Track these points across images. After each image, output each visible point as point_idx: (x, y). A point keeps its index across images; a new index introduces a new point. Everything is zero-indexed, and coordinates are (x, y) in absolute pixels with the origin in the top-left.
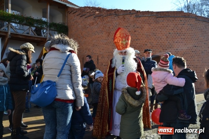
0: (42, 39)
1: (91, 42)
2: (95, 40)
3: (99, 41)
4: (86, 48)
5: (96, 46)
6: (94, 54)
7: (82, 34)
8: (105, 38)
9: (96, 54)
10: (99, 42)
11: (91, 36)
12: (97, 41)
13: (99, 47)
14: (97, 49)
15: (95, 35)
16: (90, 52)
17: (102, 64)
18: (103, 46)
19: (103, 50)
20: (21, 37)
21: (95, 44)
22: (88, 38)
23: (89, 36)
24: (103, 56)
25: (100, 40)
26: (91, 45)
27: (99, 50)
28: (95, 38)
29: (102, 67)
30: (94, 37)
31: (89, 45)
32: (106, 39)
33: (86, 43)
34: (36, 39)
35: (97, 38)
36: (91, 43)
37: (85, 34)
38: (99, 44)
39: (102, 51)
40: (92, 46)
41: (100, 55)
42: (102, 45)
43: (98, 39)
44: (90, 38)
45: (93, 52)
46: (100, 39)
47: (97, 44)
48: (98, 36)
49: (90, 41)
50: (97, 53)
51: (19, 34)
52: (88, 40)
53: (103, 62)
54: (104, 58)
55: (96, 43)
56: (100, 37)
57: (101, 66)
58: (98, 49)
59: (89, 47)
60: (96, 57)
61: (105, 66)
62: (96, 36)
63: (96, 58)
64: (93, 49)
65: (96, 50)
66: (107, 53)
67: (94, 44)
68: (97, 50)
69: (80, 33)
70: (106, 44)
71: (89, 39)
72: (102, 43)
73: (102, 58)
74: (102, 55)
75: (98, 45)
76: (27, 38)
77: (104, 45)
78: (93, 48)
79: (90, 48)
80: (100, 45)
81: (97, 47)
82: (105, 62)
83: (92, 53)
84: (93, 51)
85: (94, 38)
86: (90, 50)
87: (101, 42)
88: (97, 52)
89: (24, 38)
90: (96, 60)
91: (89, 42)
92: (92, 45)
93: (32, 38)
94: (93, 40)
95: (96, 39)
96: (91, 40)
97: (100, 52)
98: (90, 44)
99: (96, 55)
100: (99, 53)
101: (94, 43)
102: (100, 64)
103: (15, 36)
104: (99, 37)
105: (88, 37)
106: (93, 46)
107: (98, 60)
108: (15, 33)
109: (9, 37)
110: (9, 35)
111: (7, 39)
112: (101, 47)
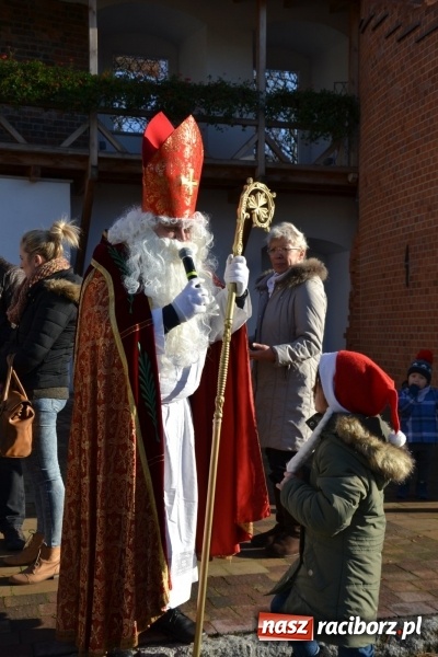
4: (419, 196)
7: (403, 129)
16: (433, 215)
22: (429, 146)
23: (432, 138)
33: (420, 173)
37: (415, 129)
51: (135, 157)
52: (426, 155)
59: (430, 192)
69: (396, 125)
71: (432, 153)
79: (433, 199)
108: (118, 156)
109: (91, 174)
110: (93, 167)
111: (87, 182)
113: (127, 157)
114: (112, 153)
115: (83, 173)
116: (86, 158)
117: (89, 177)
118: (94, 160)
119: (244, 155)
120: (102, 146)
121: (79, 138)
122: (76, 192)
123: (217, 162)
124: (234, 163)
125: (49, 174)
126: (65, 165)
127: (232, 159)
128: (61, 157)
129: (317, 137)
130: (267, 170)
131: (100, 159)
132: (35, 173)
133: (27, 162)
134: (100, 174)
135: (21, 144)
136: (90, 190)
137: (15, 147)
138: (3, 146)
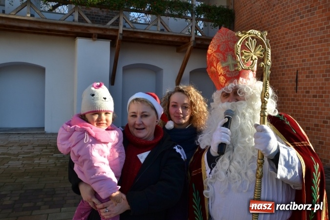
0: (183, 39)
1: (280, 39)
2: (290, 32)
3: (301, 33)
5: (295, 46)
6: (288, 66)
7: (260, 22)
9: (292, 66)
10: (303, 37)
11: (281, 24)
13: (302, 49)
14: (295, 54)
15: (293, 20)
16: (277, 61)
17: (308, 92)
18: (312, 47)
19: (312, 56)
20: (142, 36)
21: (292, 43)
22: (276, 30)
23: (278, 25)
24: (311, 72)
25: (306, 32)
26: (281, 46)
27: (301, 57)
28: (292, 28)
29: (307, 100)
30: (290, 25)
31: (277, 47)
34: (170, 39)
35: (296, 27)
36: (282, 42)
37: (268, 22)
38: (301, 41)
39: (309, 60)
40: (283, 49)
41: (303, 69)
42: (309, 44)
43: (299, 30)
44: (279, 29)
45: (286, 63)
46: (304, 29)
47: (296, 42)
48: (300, 22)
49: (279, 36)
50: (296, 66)
51: (138, 30)
52: (274, 34)
53: (310, 88)
54: (313, 76)
55: (294, 39)
56: (306, 24)
57: (304, 96)
58: (299, 54)
60: (292, 74)
61: (315, 96)
62: (295, 23)
63: (293, 78)
64: (287, 56)
65: (292, 58)
66: (322, 63)
67: (288, 44)
68: (297, 58)
69: (257, 20)
70: (320, 42)
71: (277, 33)
72: (311, 39)
73: (307, 77)
74: (308, 69)
75: (299, 46)
77: (314, 43)
78: (285, 52)
79: (277, 54)
80: (304, 45)
81: (297, 50)
82: (315, 88)
83: (282, 63)
84: (285, 60)
85: (288, 29)
86: (279, 57)
87: (308, 36)
88: (295, 62)
89: (148, 37)
90: (291, 81)
91: (277, 40)
92: (284, 45)
93: (162, 38)
94: (286, 33)
95: (294, 31)
96: (282, 34)
97: (303, 61)
98: (279, 43)
99: (294, 70)
100: (301, 65)
101: (290, 40)
102: (302, 92)
103: (131, 36)
104: (302, 25)
105: (274, 27)
106: (287, 48)
107: (297, 81)
108: (131, 30)
109: (119, 37)
110: (120, 34)
111: (117, 41)
112: (306, 49)
113: (135, 30)
114: (129, 28)
115: (116, 37)
116: (117, 30)
117: (118, 39)
118: (121, 31)
119: (186, 32)
120: (124, 26)
121: (113, 23)
122: (113, 45)
123: (175, 34)
124: (182, 35)
125: (101, 37)
126: (108, 33)
127: (181, 33)
128: (106, 29)
129: (217, 26)
130: (196, 38)
131: (123, 31)
132: (95, 37)
133: (92, 31)
134: (123, 37)
135: (89, 23)
136: (119, 44)
137: (86, 25)
138: (81, 24)
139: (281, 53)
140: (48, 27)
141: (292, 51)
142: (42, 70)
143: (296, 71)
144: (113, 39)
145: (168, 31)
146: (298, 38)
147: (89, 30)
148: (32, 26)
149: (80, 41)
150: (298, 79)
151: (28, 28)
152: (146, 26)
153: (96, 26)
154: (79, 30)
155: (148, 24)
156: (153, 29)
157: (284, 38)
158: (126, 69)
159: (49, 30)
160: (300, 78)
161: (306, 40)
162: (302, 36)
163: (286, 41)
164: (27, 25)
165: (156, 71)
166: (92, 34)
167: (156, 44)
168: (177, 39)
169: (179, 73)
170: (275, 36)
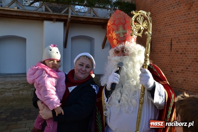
0: (106, 21)
1: (162, 21)
2: (168, 17)
3: (173, 17)
4: (155, 28)
5: (170, 25)
6: (166, 36)
8: (184, 12)
9: (168, 36)
11: (162, 12)
12: (170, 18)
13: (174, 26)
14: (170, 29)
15: (169, 10)
16: (160, 33)
17: (177, 51)
18: (180, 25)
19: (179, 30)
20: (82, 20)
21: (168, 23)
22: (159, 15)
23: (160, 13)
24: (179, 40)
25: (176, 17)
26: (162, 25)
27: (173, 31)
28: (168, 14)
29: (177, 56)
30: (167, 12)
31: (160, 25)
32: (185, 15)
33: (156, 22)
34: (98, 21)
35: (171, 14)
36: (163, 22)
37: (155, 11)
38: (173, 22)
39: (178, 33)
40: (163, 26)
41: (175, 38)
42: (178, 23)
44: (161, 15)
45: (165, 34)
46: (175, 15)
47: (171, 23)
48: (173, 11)
49: (161, 19)
50: (171, 36)
51: (80, 16)
52: (158, 17)
53: (179, 49)
54: (180, 42)
55: (169, 21)
56: (177, 12)
57: (175, 54)
58: (173, 29)
59: (159, 27)
60: (168, 41)
61: (181, 54)
62: (170, 12)
63: (169, 43)
64: (165, 30)
65: (169, 32)
66: (185, 34)
67: (166, 24)
68: (171, 31)
70: (184, 22)
71: (160, 17)
72: (179, 21)
73: (177, 42)
74: (178, 38)
75: (173, 24)
76: (89, 20)
77: (181, 23)
78: (164, 28)
79: (160, 29)
80: (175, 24)
81: (171, 27)
82: (181, 49)
83: (163, 35)
84: (164, 32)
85: (166, 15)
86: (161, 31)
87: (177, 19)
88: (170, 34)
89: (85, 20)
90: (168, 45)
91: (160, 21)
92: (164, 24)
93: (94, 21)
94: (165, 17)
95: (170, 16)
96: (163, 18)
97: (175, 33)
98: (161, 23)
99: (169, 38)
100: (173, 36)
101: (167, 21)
102: (174, 51)
103: (76, 19)
104: (174, 13)
105: (158, 13)
106: (165, 26)
107: (171, 45)
108: (76, 16)
109: (69, 20)
110: (69, 18)
112: (176, 26)
113: (78, 16)
114: (74, 15)
115: (67, 20)
116: (67, 16)
117: (68, 21)
118: (69, 17)
119: (107, 17)
120: (72, 14)
121: (65, 12)
122: (65, 25)
123: (101, 18)
125: (58, 20)
126: (62, 18)
127: (105, 17)
128: (61, 16)
131: (71, 16)
132: (55, 20)
133: (53, 17)
134: (71, 20)
135: (51, 12)
136: (69, 24)
137: (49, 13)
138: (46, 13)
139: (162, 29)
140: (27, 15)
141: (169, 27)
142: (24, 40)
143: (171, 39)
144: (65, 21)
145: (97, 16)
146: (172, 20)
147: (51, 16)
148: (18, 14)
149: (46, 23)
150: (172, 44)
151: (16, 16)
152: (84, 14)
153: (55, 13)
154: (45, 16)
155: (86, 13)
156: (88, 16)
157: (164, 20)
158: (73, 39)
159: (28, 17)
160: (173, 43)
161: (176, 21)
162: (174, 19)
163: (165, 22)
164: (15, 14)
165: (91, 40)
166: (53, 19)
167: (91, 24)
168: (102, 21)
169: (104, 41)
170: (159, 19)
